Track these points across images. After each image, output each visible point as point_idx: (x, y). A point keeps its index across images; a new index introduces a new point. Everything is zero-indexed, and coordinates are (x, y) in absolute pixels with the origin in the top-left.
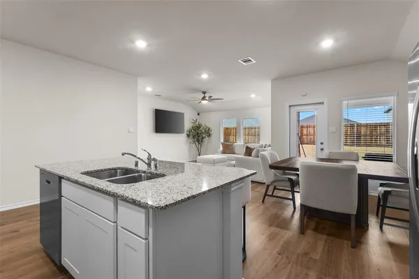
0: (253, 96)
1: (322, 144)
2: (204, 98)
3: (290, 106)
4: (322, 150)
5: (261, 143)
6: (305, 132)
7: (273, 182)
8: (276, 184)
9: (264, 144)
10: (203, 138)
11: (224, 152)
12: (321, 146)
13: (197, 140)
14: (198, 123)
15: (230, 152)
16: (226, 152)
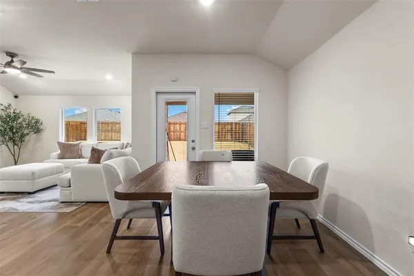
0: (109, 77)
1: (193, 141)
2: (9, 64)
3: (157, 93)
4: (194, 149)
5: (122, 142)
6: (172, 128)
7: (127, 213)
8: (131, 215)
9: (125, 143)
10: (23, 136)
11: (61, 157)
12: (192, 145)
13: (10, 139)
14: (12, 111)
15: (74, 156)
16: (67, 156)
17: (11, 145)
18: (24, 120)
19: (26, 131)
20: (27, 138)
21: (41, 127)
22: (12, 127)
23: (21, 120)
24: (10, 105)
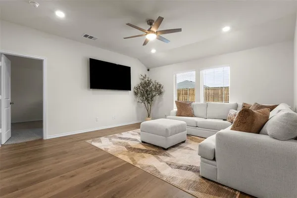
10: (152, 97)
11: (179, 114)
13: (146, 99)
14: (147, 79)
15: (188, 114)
16: (183, 114)
17: (146, 102)
18: (153, 85)
19: (154, 94)
20: (154, 98)
21: (162, 90)
22: (147, 90)
23: (151, 85)
24: (146, 75)
